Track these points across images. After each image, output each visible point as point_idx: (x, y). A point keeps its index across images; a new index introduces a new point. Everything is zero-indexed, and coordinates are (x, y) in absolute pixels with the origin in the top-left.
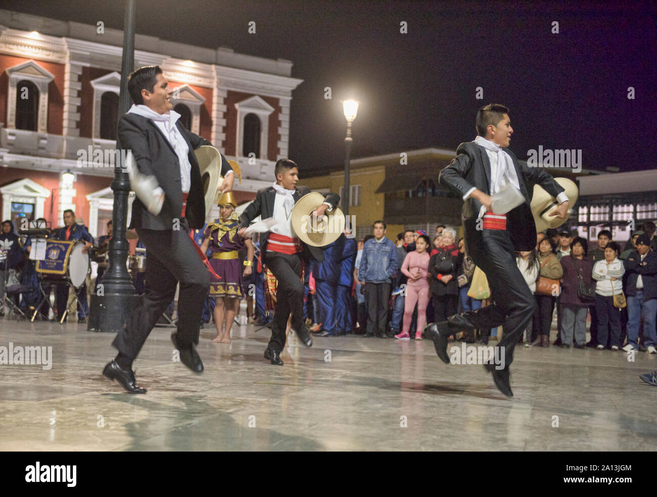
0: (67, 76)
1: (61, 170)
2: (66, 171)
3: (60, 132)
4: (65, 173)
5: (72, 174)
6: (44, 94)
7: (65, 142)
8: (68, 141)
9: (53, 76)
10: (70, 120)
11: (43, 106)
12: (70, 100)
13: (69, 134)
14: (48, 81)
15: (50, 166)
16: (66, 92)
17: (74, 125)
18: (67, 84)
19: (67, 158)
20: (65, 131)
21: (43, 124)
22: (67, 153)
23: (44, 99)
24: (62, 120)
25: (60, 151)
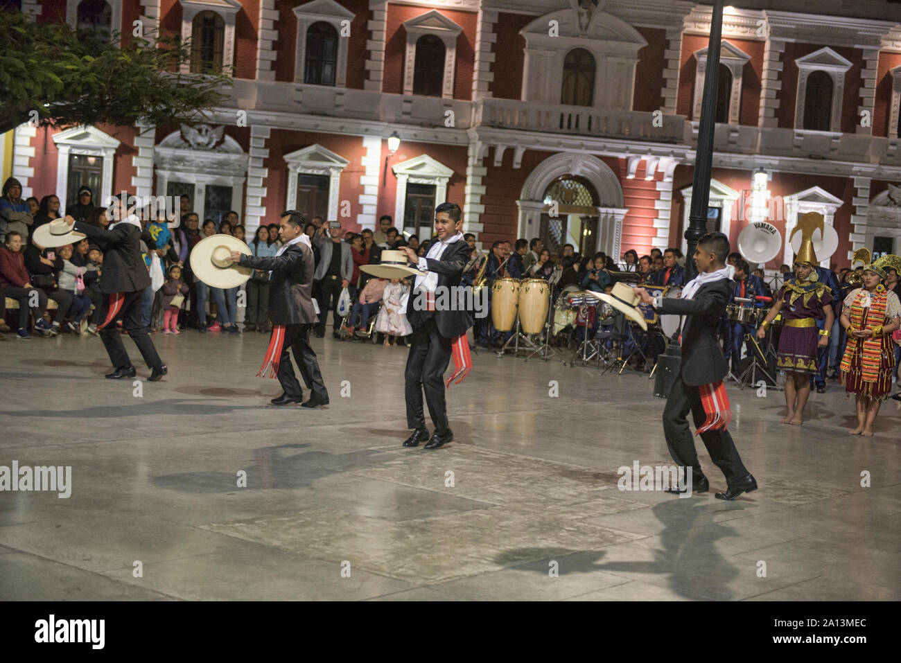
0: (766, 56)
1: (754, 168)
2: (759, 169)
3: (754, 122)
4: (757, 172)
5: (765, 172)
6: (738, 78)
7: (760, 134)
8: (762, 132)
9: (750, 57)
10: (766, 107)
11: (736, 92)
12: (768, 84)
13: (765, 125)
14: (744, 62)
15: (741, 163)
16: (764, 75)
17: (772, 113)
18: (765, 65)
19: (761, 154)
20: (761, 121)
21: (735, 114)
22: (761, 148)
23: (737, 85)
24: (758, 107)
25: (753, 145)
